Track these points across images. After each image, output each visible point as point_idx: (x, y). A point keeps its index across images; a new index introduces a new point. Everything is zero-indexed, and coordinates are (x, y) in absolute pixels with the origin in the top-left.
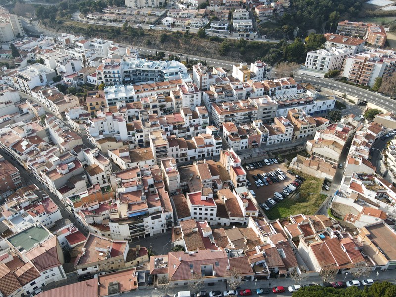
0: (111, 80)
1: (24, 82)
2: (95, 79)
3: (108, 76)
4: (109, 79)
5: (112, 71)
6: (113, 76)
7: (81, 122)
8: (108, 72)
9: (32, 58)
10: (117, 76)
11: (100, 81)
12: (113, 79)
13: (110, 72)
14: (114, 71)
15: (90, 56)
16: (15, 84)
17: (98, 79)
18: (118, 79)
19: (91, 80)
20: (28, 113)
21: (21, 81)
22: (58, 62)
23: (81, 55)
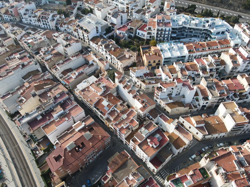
0: (161, 36)
1: (84, 33)
2: (145, 33)
3: (159, 33)
4: (159, 36)
5: (164, 28)
6: (163, 33)
7: (147, 81)
8: (160, 29)
9: (81, 5)
10: (167, 33)
11: (149, 36)
12: (163, 36)
13: (162, 30)
14: (166, 29)
15: (134, 8)
16: (74, 32)
17: (147, 34)
18: (167, 36)
19: (140, 34)
20: (92, 64)
21: (80, 31)
22: (109, 14)
23: (125, 7)
